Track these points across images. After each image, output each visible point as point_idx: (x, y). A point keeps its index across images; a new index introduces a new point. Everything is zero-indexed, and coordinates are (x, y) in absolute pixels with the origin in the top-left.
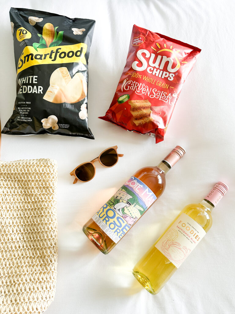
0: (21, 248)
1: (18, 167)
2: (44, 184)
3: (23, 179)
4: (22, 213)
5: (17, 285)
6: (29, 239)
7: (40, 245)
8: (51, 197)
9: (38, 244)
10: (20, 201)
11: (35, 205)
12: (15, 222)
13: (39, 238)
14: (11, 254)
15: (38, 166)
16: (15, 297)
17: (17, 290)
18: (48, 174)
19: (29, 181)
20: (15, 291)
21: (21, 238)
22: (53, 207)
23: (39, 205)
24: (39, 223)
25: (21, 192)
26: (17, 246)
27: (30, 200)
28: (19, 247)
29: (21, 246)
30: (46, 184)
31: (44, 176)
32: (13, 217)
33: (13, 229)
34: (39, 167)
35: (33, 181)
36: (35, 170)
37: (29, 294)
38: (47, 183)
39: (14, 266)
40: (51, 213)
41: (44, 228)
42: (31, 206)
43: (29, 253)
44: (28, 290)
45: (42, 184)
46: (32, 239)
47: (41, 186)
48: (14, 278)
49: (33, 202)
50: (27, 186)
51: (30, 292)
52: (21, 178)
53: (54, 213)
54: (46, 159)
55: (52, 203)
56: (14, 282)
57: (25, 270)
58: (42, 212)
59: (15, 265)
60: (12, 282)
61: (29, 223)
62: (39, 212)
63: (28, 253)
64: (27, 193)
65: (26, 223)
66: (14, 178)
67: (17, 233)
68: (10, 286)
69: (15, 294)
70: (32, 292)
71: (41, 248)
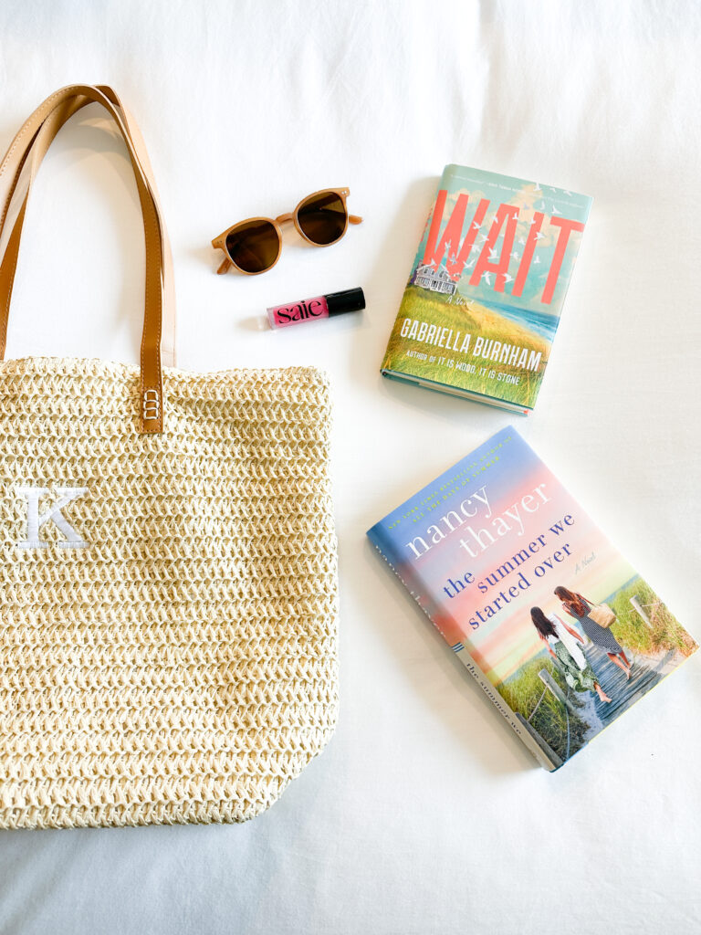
0: (246, 596)
1: (234, 386)
2: (301, 433)
3: (248, 417)
4: (243, 508)
5: (244, 687)
6: (266, 575)
7: (297, 590)
8: (319, 470)
9: (291, 588)
10: (239, 476)
11: (279, 487)
12: (227, 529)
13: (293, 573)
14: (220, 611)
15: (287, 384)
16: (244, 714)
17: (247, 699)
18: (313, 407)
19: (264, 424)
20: (242, 702)
21: (245, 571)
22: (326, 495)
23: (289, 487)
24: (292, 535)
25: (242, 453)
26: (236, 592)
27: (264, 475)
28: (241, 594)
29: (245, 591)
30: (306, 435)
31: (301, 414)
32: (223, 518)
33: (223, 548)
34: (289, 387)
35: (273, 425)
36: (280, 395)
37: (279, 709)
38: (311, 433)
39: (232, 641)
40: (321, 510)
41: (306, 547)
42: (268, 491)
43: (268, 610)
44: (274, 699)
45: (297, 435)
46: (274, 575)
47: (294, 438)
48: (235, 669)
49: (273, 481)
50: (257, 438)
51: (280, 704)
52: (242, 415)
53: (328, 511)
54: (306, 367)
55: (324, 485)
56: (236, 679)
57: (262, 651)
58: (300, 506)
59: (234, 637)
60: (232, 680)
61: (266, 534)
62: (290, 506)
63: (264, 609)
64: (257, 456)
65: (256, 533)
66: (224, 416)
67: (233, 559)
68: (225, 690)
69: (242, 707)
70: (285, 704)
71: (299, 597)
